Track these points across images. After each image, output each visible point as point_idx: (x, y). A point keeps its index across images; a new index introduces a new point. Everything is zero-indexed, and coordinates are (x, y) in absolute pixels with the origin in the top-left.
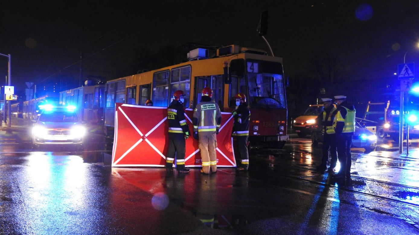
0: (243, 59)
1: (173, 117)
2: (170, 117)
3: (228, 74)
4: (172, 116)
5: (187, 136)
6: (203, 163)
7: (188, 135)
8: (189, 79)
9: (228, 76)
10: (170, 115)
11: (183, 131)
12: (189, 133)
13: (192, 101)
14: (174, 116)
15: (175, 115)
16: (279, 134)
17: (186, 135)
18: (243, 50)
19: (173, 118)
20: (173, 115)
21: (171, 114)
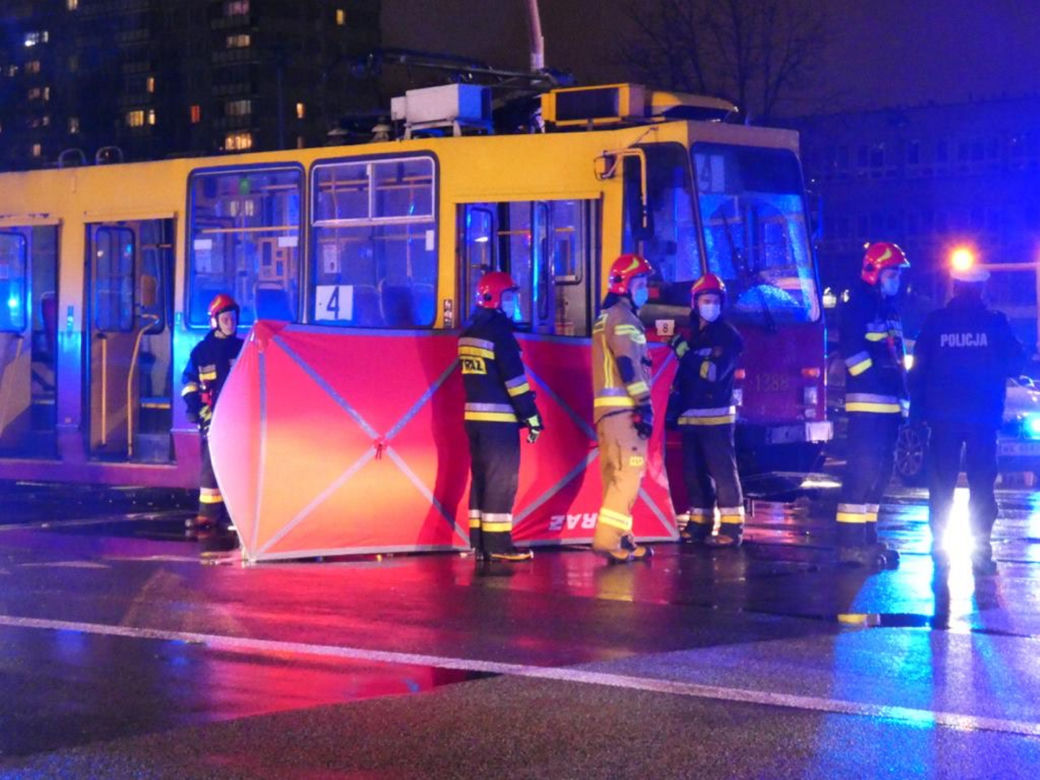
0: (681, 145)
1: (479, 365)
2: (467, 366)
3: (645, 203)
4: (476, 365)
5: (534, 431)
6: (604, 511)
7: (536, 428)
8: (429, 212)
9: (645, 212)
10: (471, 362)
11: (518, 414)
12: (540, 420)
13: (450, 301)
14: (483, 365)
15: (486, 360)
16: (804, 415)
17: (531, 428)
18: (661, 104)
19: (479, 369)
20: (479, 359)
21: (470, 358)
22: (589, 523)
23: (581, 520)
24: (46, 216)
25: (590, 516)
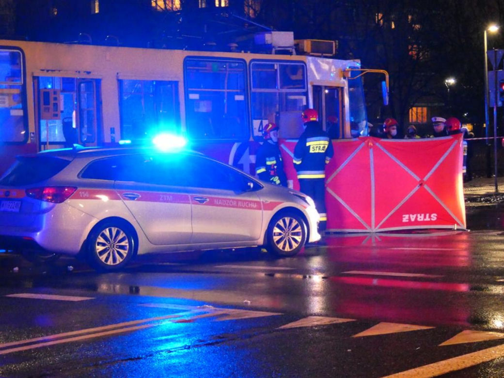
22: (420, 219)
23: (417, 217)
24: (89, 73)
25: (421, 215)
